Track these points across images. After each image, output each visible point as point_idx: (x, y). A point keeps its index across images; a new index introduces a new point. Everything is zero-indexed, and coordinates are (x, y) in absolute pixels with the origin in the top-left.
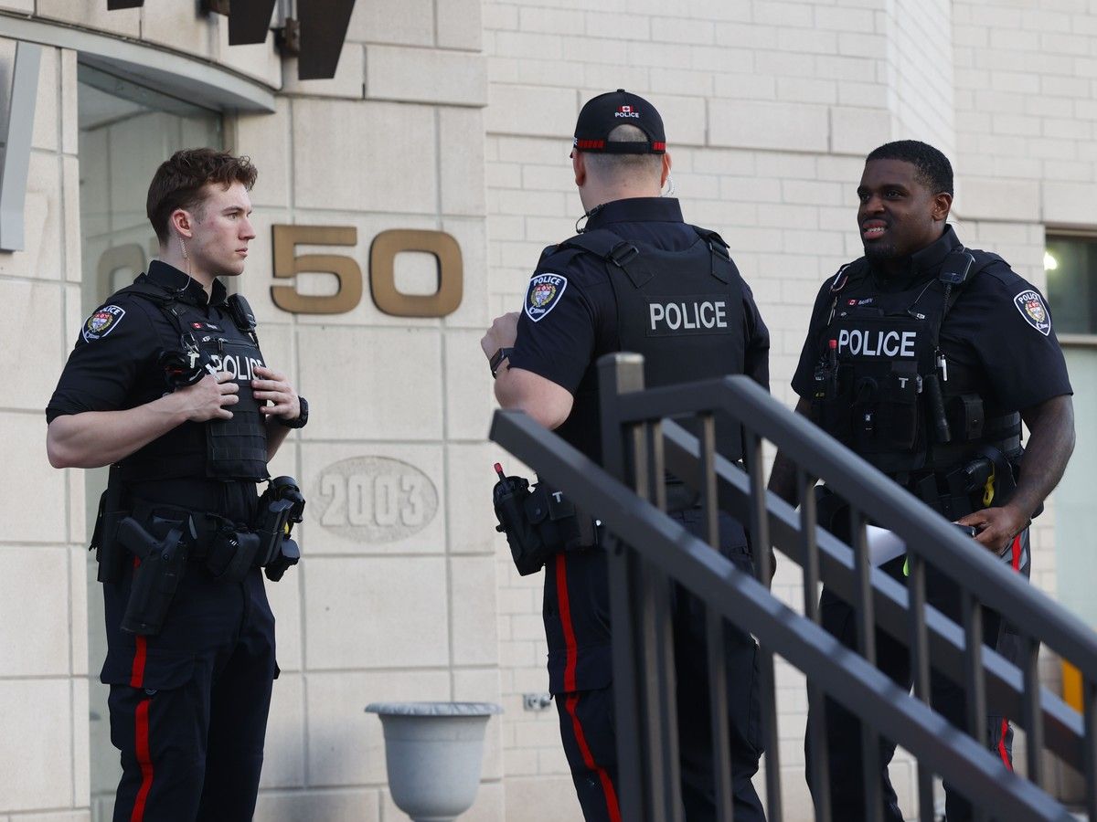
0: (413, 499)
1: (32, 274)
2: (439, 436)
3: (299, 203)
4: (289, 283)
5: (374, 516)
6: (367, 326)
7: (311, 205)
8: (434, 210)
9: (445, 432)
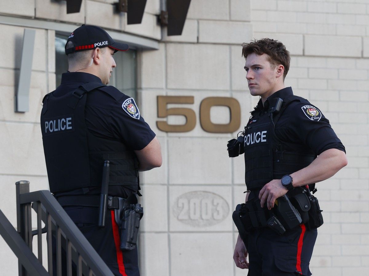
0: (218, 209)
1: (33, 121)
2: (230, 182)
3: (169, 87)
4: (165, 120)
5: (201, 216)
6: (199, 137)
7: (174, 87)
8: (228, 88)
9: (233, 181)
